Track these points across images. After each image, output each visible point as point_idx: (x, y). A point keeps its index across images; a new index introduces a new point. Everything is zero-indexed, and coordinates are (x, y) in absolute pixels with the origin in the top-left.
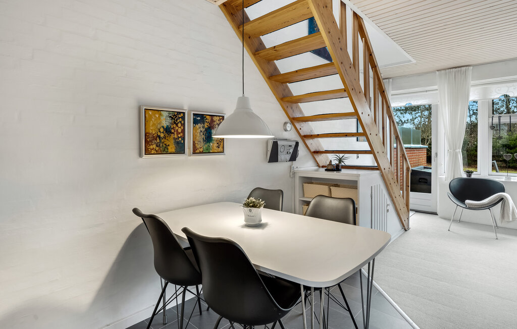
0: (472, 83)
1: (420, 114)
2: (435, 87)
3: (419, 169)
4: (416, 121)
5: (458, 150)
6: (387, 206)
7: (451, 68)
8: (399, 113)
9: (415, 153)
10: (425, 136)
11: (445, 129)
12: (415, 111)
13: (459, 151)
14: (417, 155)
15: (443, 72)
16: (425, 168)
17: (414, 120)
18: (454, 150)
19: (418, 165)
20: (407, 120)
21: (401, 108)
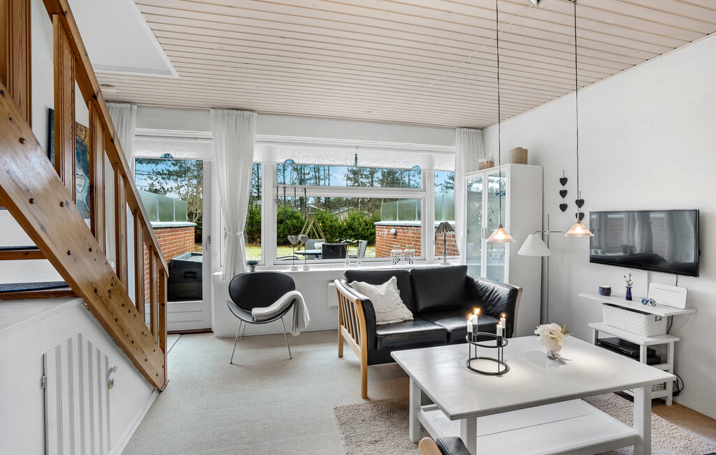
0: (257, 136)
1: (187, 182)
2: (209, 134)
3: (183, 258)
4: (182, 189)
5: (239, 233)
6: (108, 375)
7: (231, 109)
8: (160, 178)
9: (178, 234)
10: (193, 209)
11: (221, 196)
12: (181, 177)
13: (241, 234)
14: (181, 238)
15: (220, 111)
16: (193, 254)
17: (179, 189)
18: (234, 233)
19: (183, 253)
20: (171, 188)
21: (163, 171)
